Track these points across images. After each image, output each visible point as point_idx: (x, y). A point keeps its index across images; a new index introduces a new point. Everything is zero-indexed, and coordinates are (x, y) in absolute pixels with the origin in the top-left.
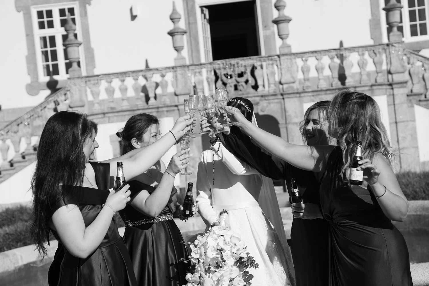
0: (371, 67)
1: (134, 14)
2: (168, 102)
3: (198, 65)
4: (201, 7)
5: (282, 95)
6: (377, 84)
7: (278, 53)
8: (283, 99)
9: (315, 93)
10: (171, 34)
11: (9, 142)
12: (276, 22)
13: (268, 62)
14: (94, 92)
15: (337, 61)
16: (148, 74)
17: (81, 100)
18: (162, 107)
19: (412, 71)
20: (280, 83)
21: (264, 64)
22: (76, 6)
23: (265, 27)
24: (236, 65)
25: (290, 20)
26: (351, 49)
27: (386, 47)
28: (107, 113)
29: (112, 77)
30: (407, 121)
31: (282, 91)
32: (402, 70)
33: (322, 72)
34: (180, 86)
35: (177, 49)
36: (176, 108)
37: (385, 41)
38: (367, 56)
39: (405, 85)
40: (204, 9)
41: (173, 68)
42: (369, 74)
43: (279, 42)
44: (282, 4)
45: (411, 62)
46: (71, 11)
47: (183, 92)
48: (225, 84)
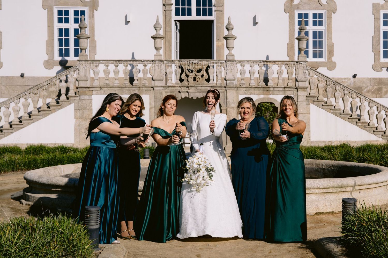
0: (285, 75)
1: (128, 20)
2: (147, 84)
3: (170, 61)
4: (175, 21)
5: (225, 87)
6: (288, 87)
7: (225, 59)
8: (226, 90)
9: (247, 89)
10: (154, 38)
11: (30, 100)
12: (226, 38)
13: (218, 64)
14: (95, 72)
15: (264, 68)
16: (135, 64)
17: (85, 76)
18: (142, 87)
19: (310, 81)
20: (225, 79)
21: (215, 65)
22: (87, 10)
23: (218, 40)
24: (196, 64)
25: (236, 38)
26: (274, 62)
27: (296, 63)
28: (103, 87)
29: (109, 62)
30: (305, 114)
31: (225, 85)
32: (305, 80)
33: (253, 75)
34: (156, 74)
35: (156, 49)
36: (152, 89)
37: (296, 59)
38: (283, 67)
39: (305, 90)
40: (177, 22)
41: (153, 61)
42: (283, 80)
43: (226, 52)
44: (231, 27)
45: (311, 75)
46: (83, 13)
47: (158, 78)
48: (187, 76)
